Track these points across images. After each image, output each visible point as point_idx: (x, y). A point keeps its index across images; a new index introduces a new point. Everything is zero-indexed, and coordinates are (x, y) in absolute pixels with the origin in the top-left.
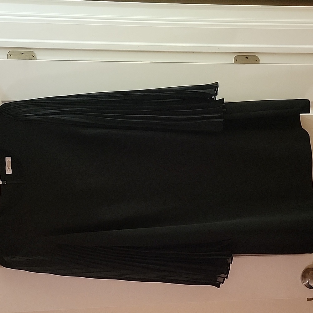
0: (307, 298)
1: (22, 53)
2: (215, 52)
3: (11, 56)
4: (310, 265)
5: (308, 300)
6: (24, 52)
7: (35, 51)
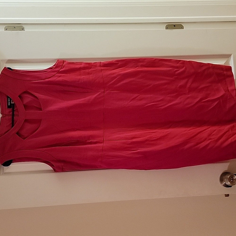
0: (225, 195)
1: (15, 28)
2: (152, 23)
3: (7, 29)
4: (226, 170)
5: (225, 196)
6: (16, 27)
7: (24, 26)
